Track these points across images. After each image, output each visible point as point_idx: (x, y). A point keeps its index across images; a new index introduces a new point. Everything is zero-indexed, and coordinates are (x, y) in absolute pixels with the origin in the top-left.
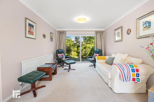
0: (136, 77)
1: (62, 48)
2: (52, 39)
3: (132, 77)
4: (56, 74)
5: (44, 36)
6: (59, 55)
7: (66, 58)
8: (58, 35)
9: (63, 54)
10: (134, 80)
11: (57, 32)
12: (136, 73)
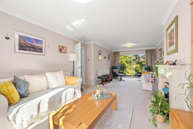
0: (153, 81)
1: (116, 65)
2: (109, 58)
3: (151, 81)
4: (112, 81)
5: (105, 58)
6: (114, 70)
7: (119, 72)
8: (113, 55)
9: (117, 70)
10: (152, 82)
11: (112, 53)
12: (153, 78)
